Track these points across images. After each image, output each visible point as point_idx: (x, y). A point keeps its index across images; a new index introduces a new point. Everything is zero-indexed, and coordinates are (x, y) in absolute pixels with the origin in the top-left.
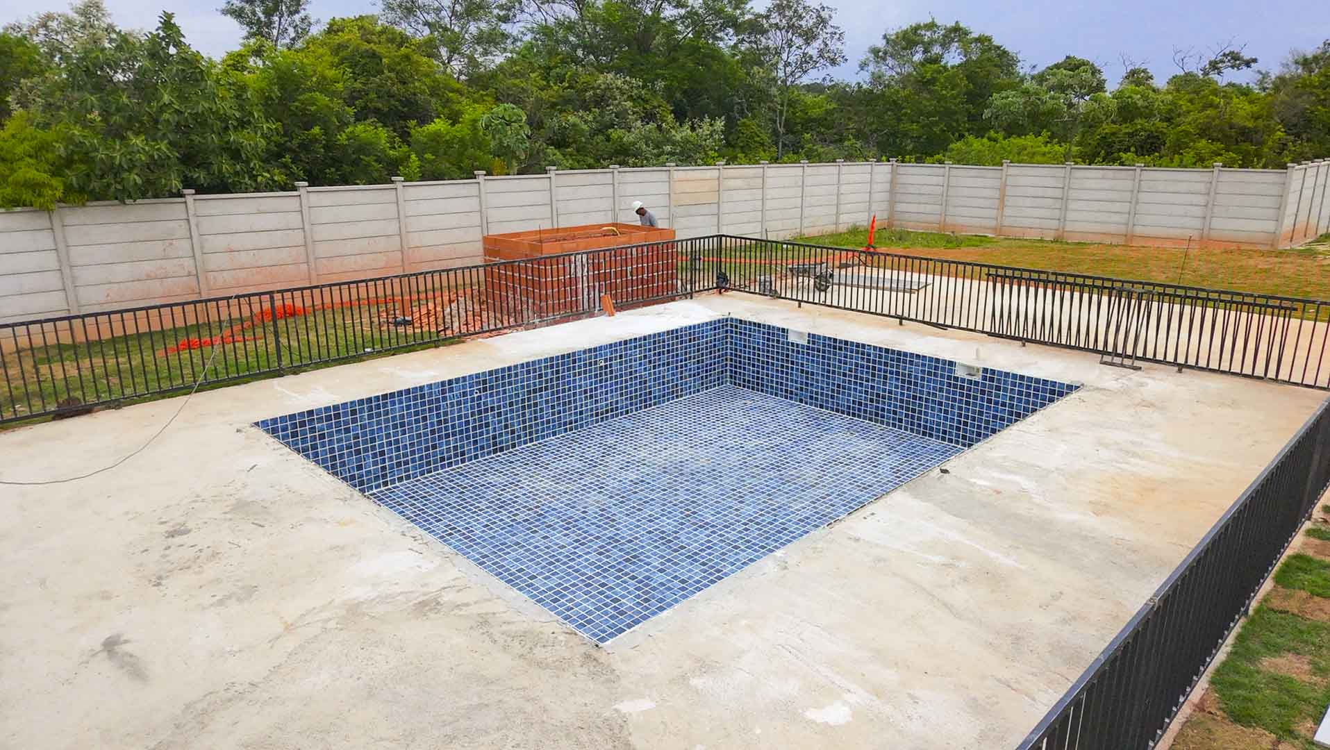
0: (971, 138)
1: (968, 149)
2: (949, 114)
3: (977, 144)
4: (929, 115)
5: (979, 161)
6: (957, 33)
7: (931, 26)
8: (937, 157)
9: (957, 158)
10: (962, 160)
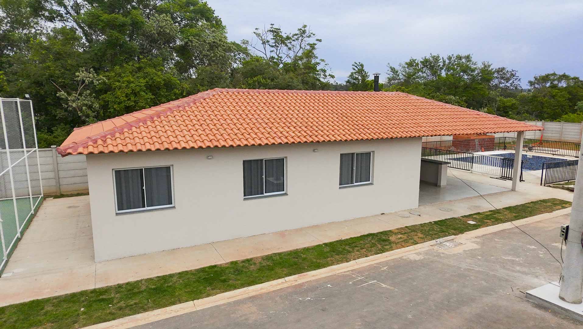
0: (570, 114)
1: (569, 117)
2: (562, 106)
3: (572, 116)
4: (554, 106)
5: (573, 121)
6: (564, 77)
7: (554, 74)
8: (558, 120)
9: (565, 120)
10: (567, 121)
